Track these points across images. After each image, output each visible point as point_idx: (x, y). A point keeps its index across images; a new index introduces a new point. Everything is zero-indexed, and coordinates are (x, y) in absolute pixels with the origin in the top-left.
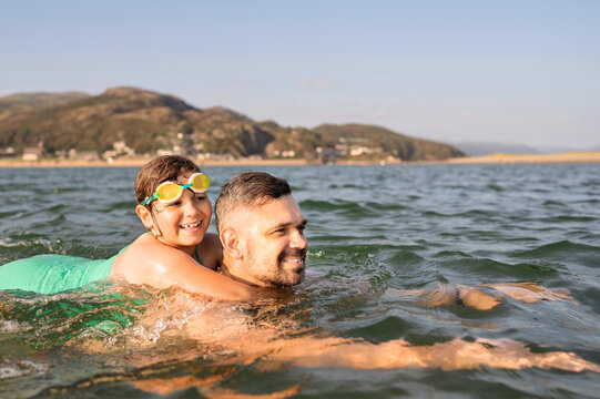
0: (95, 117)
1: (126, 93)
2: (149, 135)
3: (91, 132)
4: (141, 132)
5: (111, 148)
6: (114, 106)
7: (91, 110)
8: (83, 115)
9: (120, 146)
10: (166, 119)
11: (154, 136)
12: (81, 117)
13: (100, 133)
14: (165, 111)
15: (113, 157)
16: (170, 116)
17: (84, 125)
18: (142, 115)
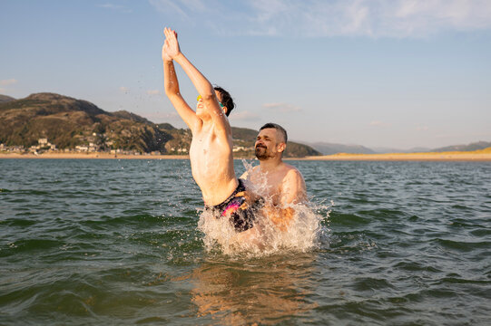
0: (21, 117)
1: (47, 98)
2: (69, 134)
3: (18, 130)
4: (62, 130)
5: (36, 143)
6: (38, 109)
7: (19, 112)
8: (11, 115)
9: (43, 141)
10: (82, 120)
11: (73, 134)
12: (10, 117)
13: (26, 131)
14: (81, 114)
15: (37, 151)
16: (86, 118)
17: (12, 124)
18: (62, 117)
